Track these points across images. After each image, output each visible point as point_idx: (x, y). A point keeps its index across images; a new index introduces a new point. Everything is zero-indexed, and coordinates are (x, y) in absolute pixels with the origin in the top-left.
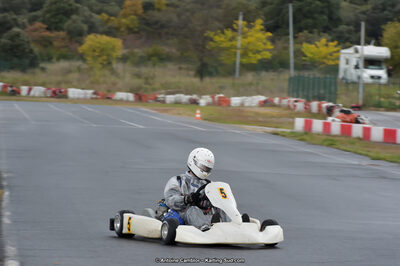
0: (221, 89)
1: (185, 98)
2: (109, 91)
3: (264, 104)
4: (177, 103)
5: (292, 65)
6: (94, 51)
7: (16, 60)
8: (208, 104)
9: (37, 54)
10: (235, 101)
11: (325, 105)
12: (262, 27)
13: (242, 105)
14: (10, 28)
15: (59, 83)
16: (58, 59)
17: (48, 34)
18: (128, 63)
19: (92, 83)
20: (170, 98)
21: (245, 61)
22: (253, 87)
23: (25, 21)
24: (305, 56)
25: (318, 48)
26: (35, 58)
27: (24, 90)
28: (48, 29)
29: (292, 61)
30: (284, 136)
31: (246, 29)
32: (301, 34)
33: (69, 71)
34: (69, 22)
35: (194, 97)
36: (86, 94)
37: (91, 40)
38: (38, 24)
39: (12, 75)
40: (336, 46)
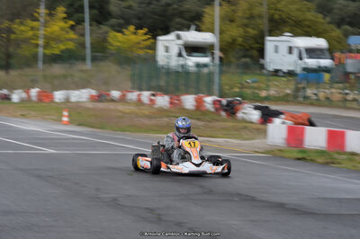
3: (99, 98)
5: (89, 56)
10: (59, 96)
12: (65, 15)
13: (67, 100)
21: (47, 52)
24: (111, 45)
29: (88, 52)
31: (48, 18)
35: (5, 92)
40: (146, 34)
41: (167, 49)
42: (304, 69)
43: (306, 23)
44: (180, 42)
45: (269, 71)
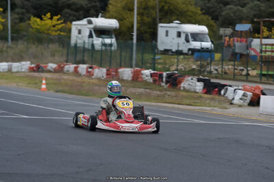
41: (80, 32)
42: (189, 49)
43: (188, 13)
44: (91, 26)
45: (161, 51)
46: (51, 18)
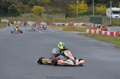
0: (72, 21)
1: (61, 24)
2: (39, 22)
3: (83, 25)
4: (59, 25)
5: (94, 14)
6: (36, 10)
7: (13, 14)
8: (68, 25)
9: (19, 12)
10: (75, 24)
11: (99, 25)
12: (84, 3)
13: (77, 25)
14: (11, 4)
15: (25, 20)
16: (26, 13)
17: (23, 5)
18: (46, 14)
19: (35, 20)
20: (57, 24)
21: (79, 13)
22: (81, 20)
23: (17, 2)
24: (97, 11)
25: (101, 8)
26: (19, 13)
27: (15, 22)
28: (23, 4)
29: (94, 12)
30: (82, 34)
31: (79, 3)
32: (97, 4)
33: (29, 17)
34: (30, 2)
35: (64, 23)
36: (33, 23)
37: (35, 7)
38: (20, 3)
39: (11, 18)
40: (106, 8)
46: (103, 7)
